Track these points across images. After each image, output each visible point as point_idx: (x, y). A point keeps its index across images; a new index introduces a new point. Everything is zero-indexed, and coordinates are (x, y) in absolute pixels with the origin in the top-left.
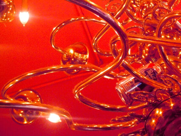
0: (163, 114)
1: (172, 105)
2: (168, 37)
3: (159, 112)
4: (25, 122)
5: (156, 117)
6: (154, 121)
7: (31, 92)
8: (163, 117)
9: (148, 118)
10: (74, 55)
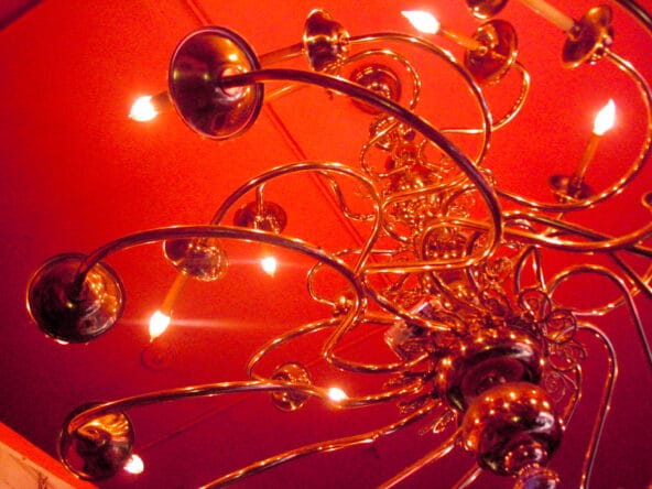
0: (453, 363)
1: (463, 348)
2: (454, 255)
3: (447, 362)
4: (294, 408)
5: (444, 369)
6: (442, 376)
7: (294, 366)
8: (453, 369)
9: (434, 374)
10: (346, 303)
